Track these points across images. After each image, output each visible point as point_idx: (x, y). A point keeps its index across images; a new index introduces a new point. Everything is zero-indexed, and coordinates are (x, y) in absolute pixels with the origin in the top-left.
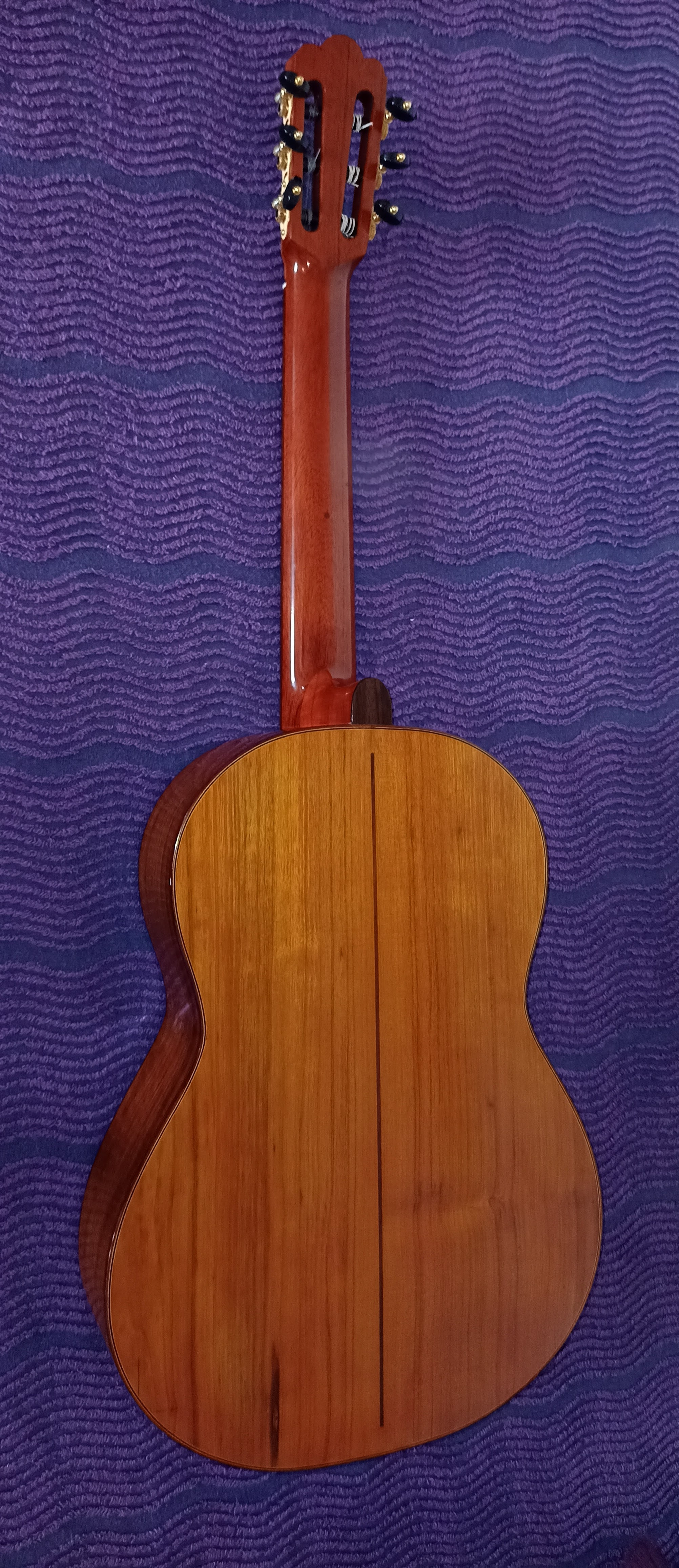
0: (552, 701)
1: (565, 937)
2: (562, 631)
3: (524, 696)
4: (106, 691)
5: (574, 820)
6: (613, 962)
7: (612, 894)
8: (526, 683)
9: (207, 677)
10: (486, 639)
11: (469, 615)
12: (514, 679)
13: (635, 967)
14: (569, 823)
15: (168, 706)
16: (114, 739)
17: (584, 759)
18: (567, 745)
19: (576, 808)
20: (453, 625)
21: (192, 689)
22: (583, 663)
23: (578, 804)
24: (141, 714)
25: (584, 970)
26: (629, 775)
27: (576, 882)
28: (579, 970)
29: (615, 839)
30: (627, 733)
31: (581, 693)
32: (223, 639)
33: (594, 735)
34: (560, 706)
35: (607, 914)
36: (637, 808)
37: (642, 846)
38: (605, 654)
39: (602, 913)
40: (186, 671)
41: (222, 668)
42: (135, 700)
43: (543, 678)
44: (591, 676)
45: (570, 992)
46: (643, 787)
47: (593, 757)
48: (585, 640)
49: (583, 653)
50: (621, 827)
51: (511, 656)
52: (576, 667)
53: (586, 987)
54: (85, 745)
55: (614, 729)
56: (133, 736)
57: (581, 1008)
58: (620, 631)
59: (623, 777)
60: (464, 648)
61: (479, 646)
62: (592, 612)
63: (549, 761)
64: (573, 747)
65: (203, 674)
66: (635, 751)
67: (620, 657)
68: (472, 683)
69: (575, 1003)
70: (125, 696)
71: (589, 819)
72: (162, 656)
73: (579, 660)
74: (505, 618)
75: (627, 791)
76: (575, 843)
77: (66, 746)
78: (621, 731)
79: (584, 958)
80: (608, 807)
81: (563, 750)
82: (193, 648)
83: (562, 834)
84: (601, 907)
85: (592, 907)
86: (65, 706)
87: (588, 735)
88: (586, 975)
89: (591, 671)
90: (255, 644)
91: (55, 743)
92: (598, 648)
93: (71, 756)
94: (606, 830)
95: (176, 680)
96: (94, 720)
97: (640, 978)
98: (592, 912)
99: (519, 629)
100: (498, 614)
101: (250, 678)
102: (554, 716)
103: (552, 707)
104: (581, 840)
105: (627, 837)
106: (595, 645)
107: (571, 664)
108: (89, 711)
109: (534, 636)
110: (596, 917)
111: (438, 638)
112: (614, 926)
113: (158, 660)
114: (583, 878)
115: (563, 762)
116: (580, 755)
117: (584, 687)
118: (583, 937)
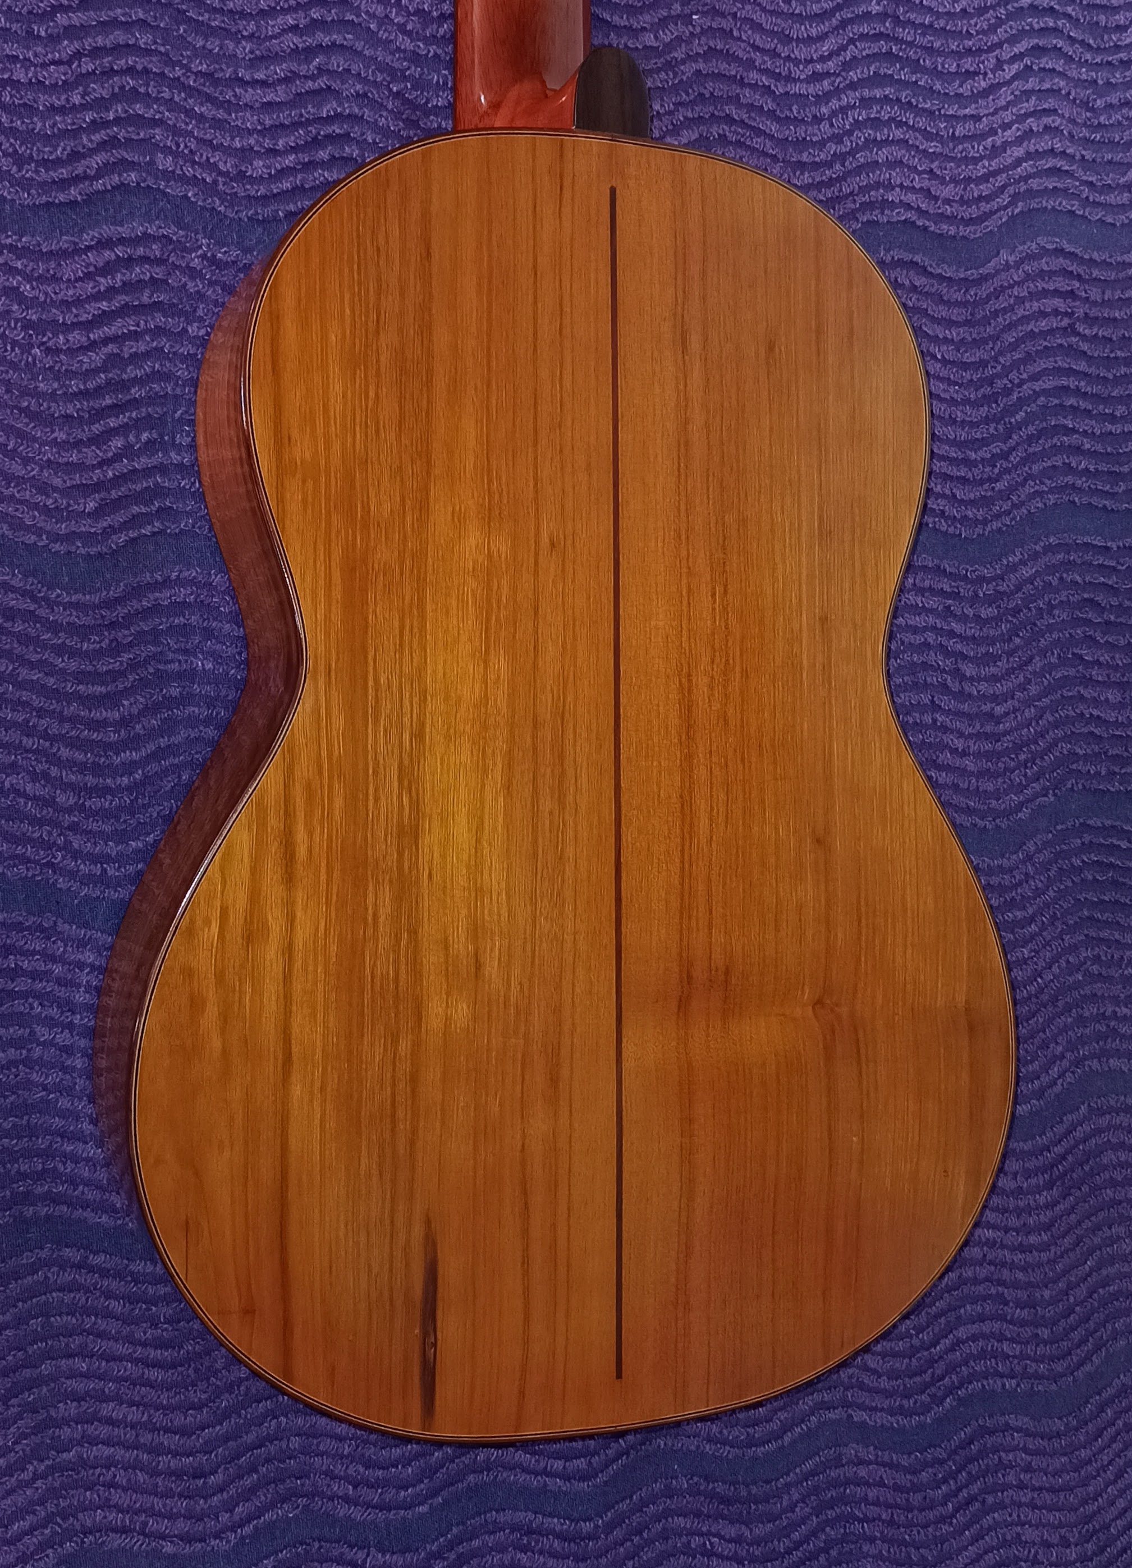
0: (947, 191)
1: (964, 619)
2: (968, 64)
3: (896, 176)
4: (134, 89)
5: (984, 411)
6: (1050, 668)
7: (1048, 549)
8: (899, 153)
9: (321, 83)
10: (831, 65)
11: (800, 18)
12: (881, 144)
13: (1088, 681)
14: (975, 414)
15: (250, 132)
16: (150, 182)
17: (1002, 303)
18: (973, 274)
19: (988, 390)
20: (772, 33)
21: (291, 104)
22: (1006, 126)
23: (990, 381)
24: (201, 141)
25: (995, 679)
26: (1083, 337)
27: (985, 522)
28: (986, 679)
29: (1057, 450)
30: (1081, 261)
31: (1001, 180)
32: (349, 17)
33: (1022, 261)
34: (963, 202)
35: (1038, 583)
36: (1097, 398)
37: (1103, 467)
38: (1046, 112)
39: (1031, 580)
40: (280, 70)
41: (348, 71)
42: (189, 113)
43: (933, 147)
44: (1019, 152)
45: (970, 717)
46: (1109, 362)
47: (1021, 300)
48: (1008, 83)
49: (1005, 108)
50: (1071, 431)
51: (873, 100)
52: (993, 132)
53: (999, 710)
54: (98, 185)
55: (1060, 252)
56: (183, 179)
57: (989, 747)
58: (1074, 74)
59: (1074, 340)
60: (789, 79)
61: (816, 77)
62: (1023, 33)
63: (941, 300)
64: (984, 278)
65: (313, 78)
66: (1095, 294)
67: (1072, 121)
68: (802, 144)
69: (978, 736)
70: (170, 104)
71: (1010, 411)
72: (236, 37)
73: (997, 120)
74: (865, 29)
75: (1082, 366)
76: (984, 453)
77: (63, 184)
78: (1072, 255)
79: (995, 658)
80: (1044, 392)
81: (966, 283)
82: (294, 29)
83: (963, 435)
84: (1026, 572)
85: (1013, 568)
86: (62, 110)
87: (1012, 259)
88: (999, 688)
89: (1019, 141)
90: (408, 33)
91: (44, 175)
92: (1033, 100)
93: (73, 204)
94: (1041, 433)
95: (263, 84)
96: (112, 143)
97: (1096, 702)
98: (1013, 579)
99: (890, 53)
100: (851, 21)
101: (398, 95)
102: (951, 219)
103: (948, 201)
104: (996, 448)
105: (1078, 450)
106: (1027, 94)
107: (983, 125)
108: (106, 124)
109: (916, 66)
110: (1019, 588)
111: (740, 53)
112: (1051, 607)
113: (230, 45)
114: (998, 516)
115: (964, 304)
116: (997, 294)
117: (1006, 169)
118: (998, 619)
